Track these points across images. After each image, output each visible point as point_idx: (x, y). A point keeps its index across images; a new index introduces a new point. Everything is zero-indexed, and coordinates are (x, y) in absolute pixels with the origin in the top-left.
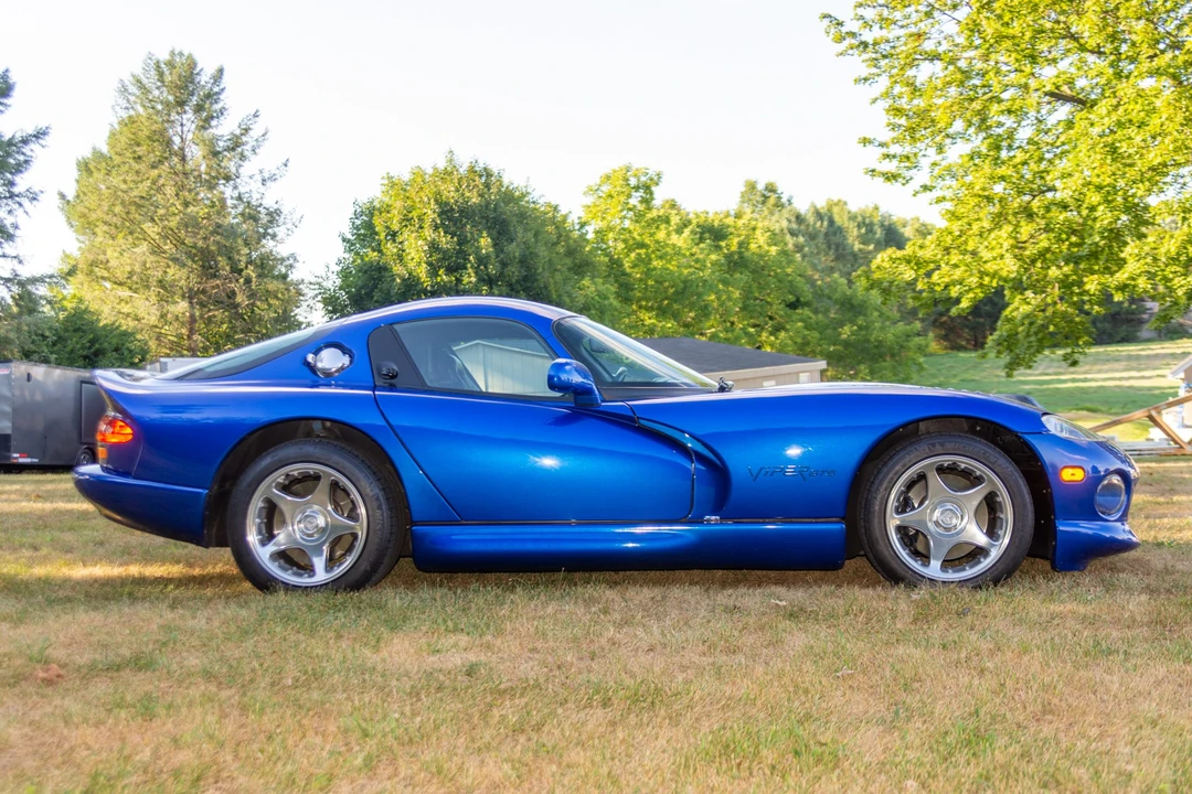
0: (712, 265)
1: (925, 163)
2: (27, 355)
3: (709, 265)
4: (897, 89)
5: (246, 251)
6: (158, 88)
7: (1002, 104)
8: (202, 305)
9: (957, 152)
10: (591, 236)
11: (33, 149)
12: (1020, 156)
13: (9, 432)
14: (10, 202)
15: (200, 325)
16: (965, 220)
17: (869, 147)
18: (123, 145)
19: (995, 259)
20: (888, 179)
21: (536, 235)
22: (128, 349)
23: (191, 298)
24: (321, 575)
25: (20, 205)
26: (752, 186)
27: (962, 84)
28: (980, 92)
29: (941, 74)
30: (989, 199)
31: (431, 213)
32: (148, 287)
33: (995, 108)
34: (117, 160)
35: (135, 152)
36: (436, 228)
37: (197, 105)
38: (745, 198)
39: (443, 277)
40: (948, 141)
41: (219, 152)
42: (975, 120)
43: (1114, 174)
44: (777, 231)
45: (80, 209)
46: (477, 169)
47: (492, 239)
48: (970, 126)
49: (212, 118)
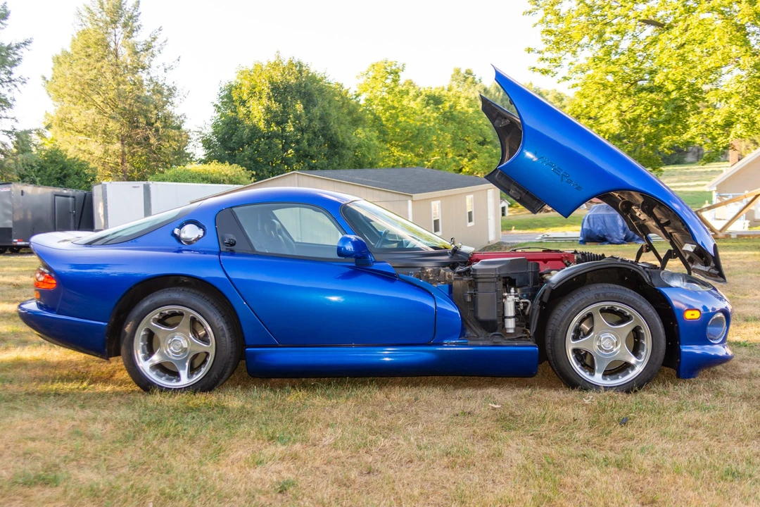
0: (435, 119)
1: (565, 63)
2: (22, 178)
3: (432, 119)
4: (549, 17)
5: (156, 112)
6: (100, 13)
7: (613, 27)
8: (130, 145)
9: (585, 56)
10: (362, 102)
11: (23, 52)
12: (623, 58)
13: (11, 226)
14: (9, 84)
15: (128, 157)
16: (590, 98)
17: (532, 53)
18: (80, 48)
19: (607, 122)
20: (543, 73)
21: (329, 103)
22: (84, 173)
23: (122, 141)
24: (185, 380)
25: (16, 86)
26: (458, 72)
27: (589, 15)
28: (600, 18)
29: (576, 8)
30: (605, 86)
31: (266, 89)
32: (97, 134)
33: (608, 29)
34: (76, 56)
35: (86, 52)
36: (270, 99)
37: (124, 23)
38: (454, 78)
39: (274, 128)
40: (579, 49)
41: (138, 52)
42: (596, 36)
43: (684, 74)
44: (473, 99)
45: (54, 86)
46: (294, 62)
47: (303, 105)
48: (592, 40)
49: (133, 31)
